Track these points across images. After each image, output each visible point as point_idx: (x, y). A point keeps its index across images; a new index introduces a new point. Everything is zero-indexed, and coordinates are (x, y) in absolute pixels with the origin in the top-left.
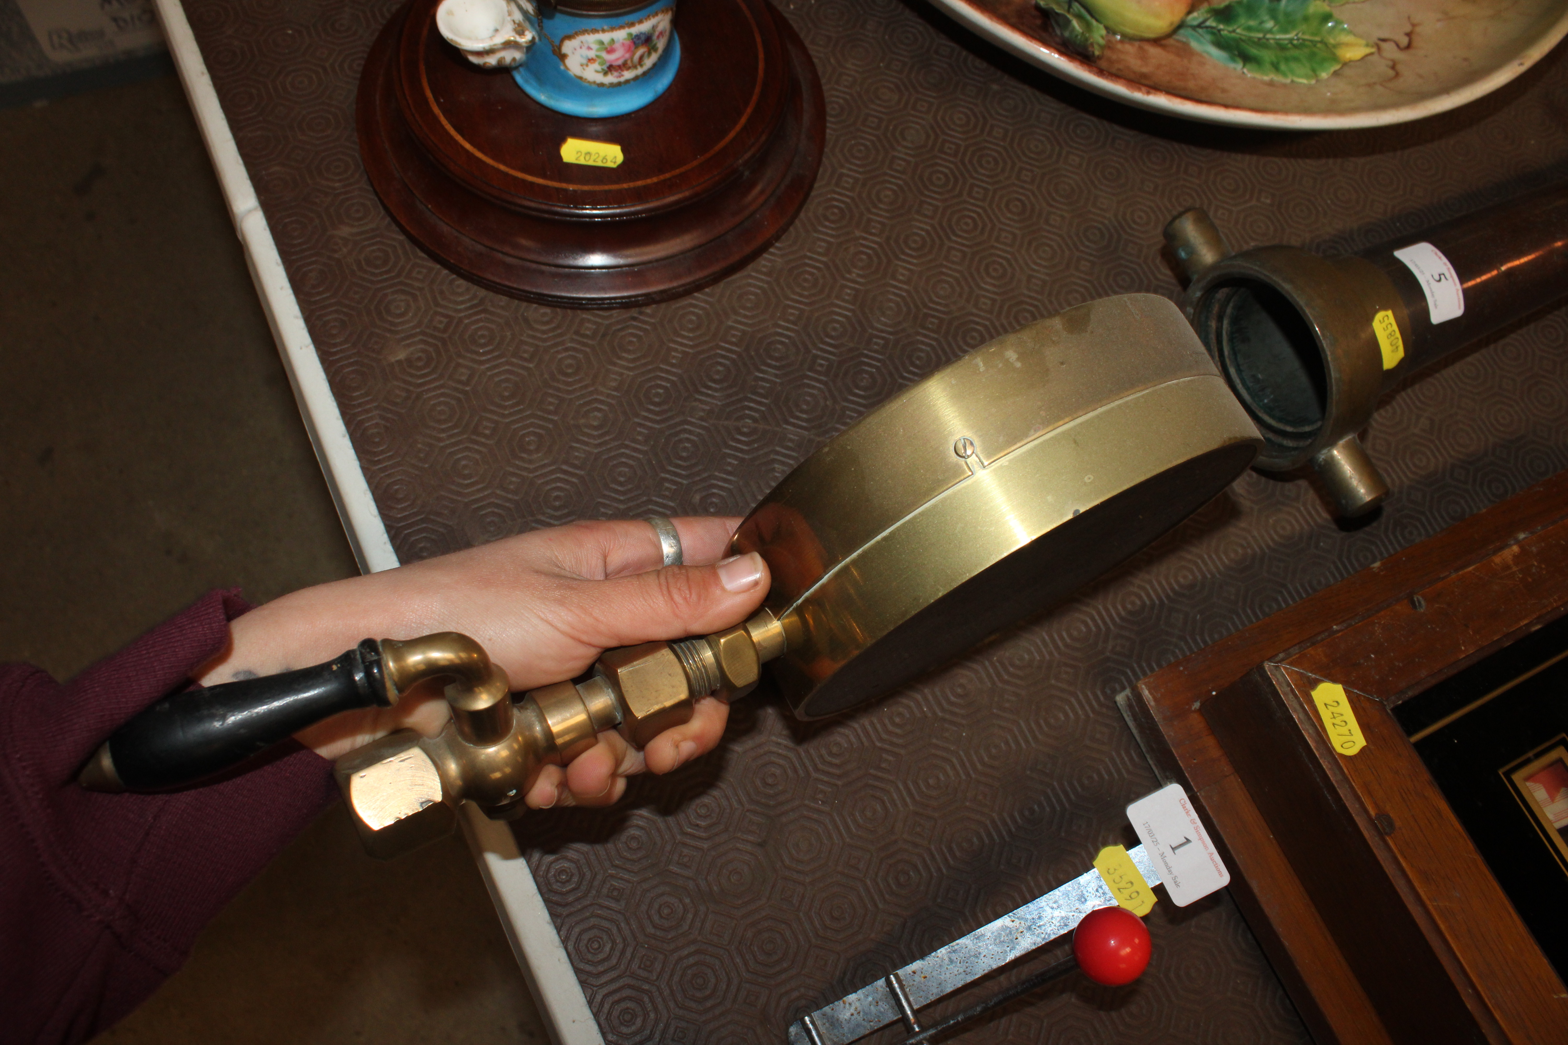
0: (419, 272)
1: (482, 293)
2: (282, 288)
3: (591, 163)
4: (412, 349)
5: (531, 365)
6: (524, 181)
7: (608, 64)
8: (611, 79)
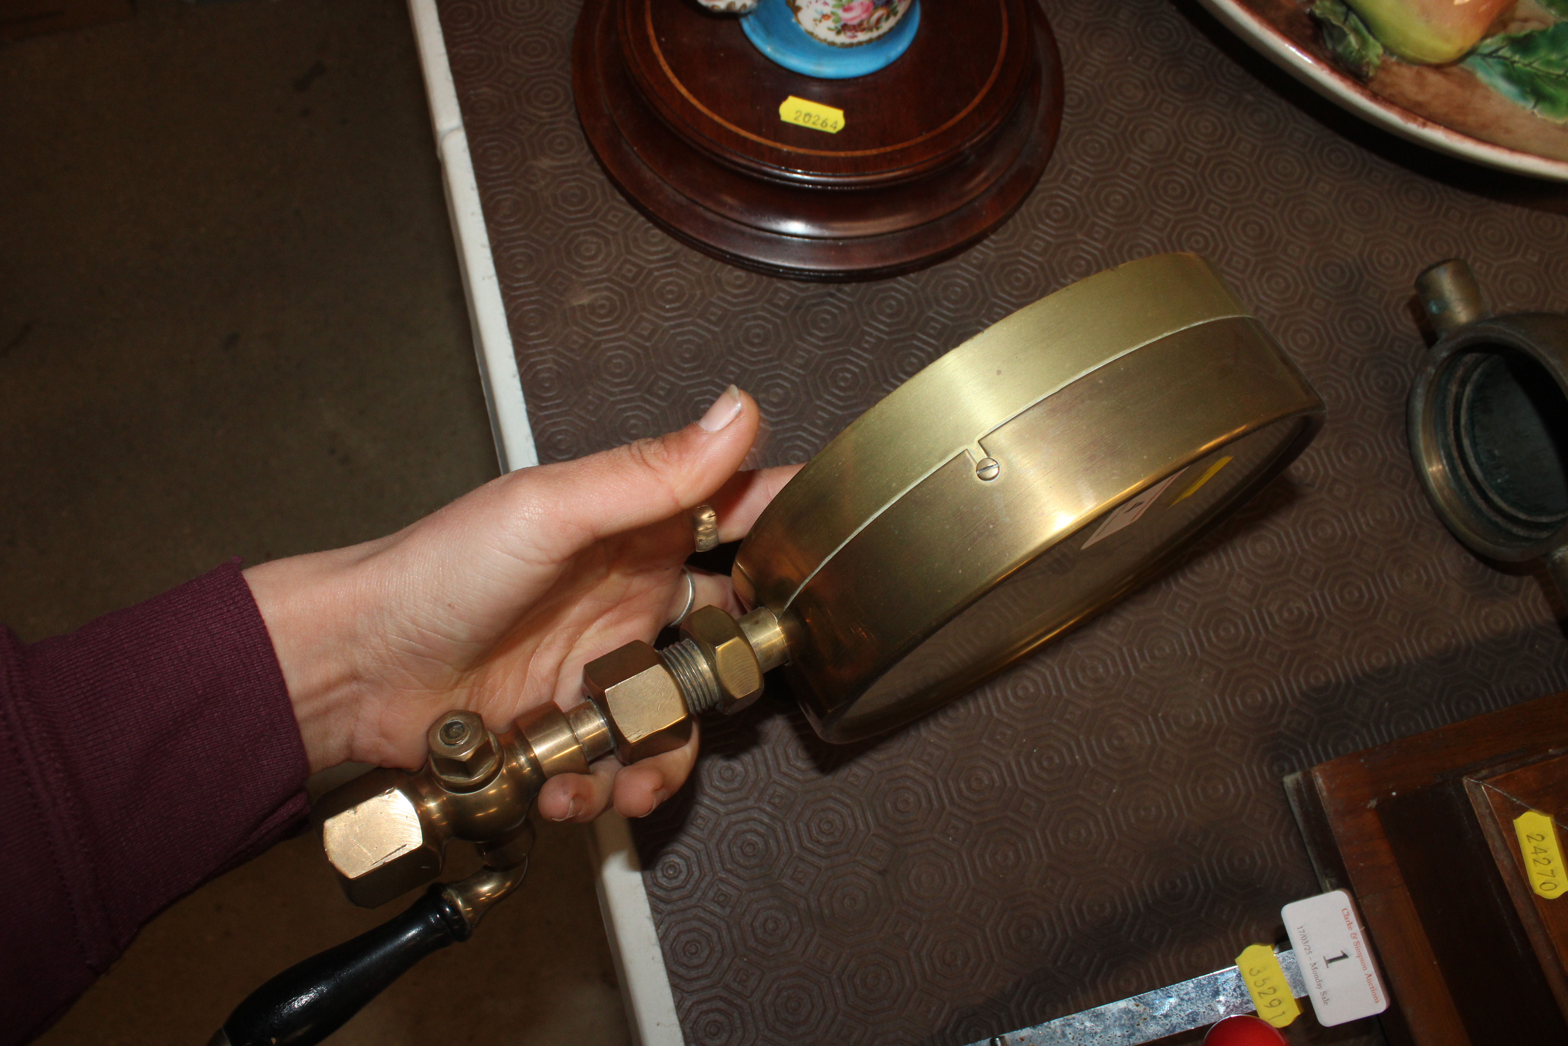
0: (615, 216)
1: (677, 246)
2: (473, 214)
3: (809, 125)
4: (596, 295)
5: (717, 329)
6: (737, 136)
7: (842, 23)
8: (843, 39)
